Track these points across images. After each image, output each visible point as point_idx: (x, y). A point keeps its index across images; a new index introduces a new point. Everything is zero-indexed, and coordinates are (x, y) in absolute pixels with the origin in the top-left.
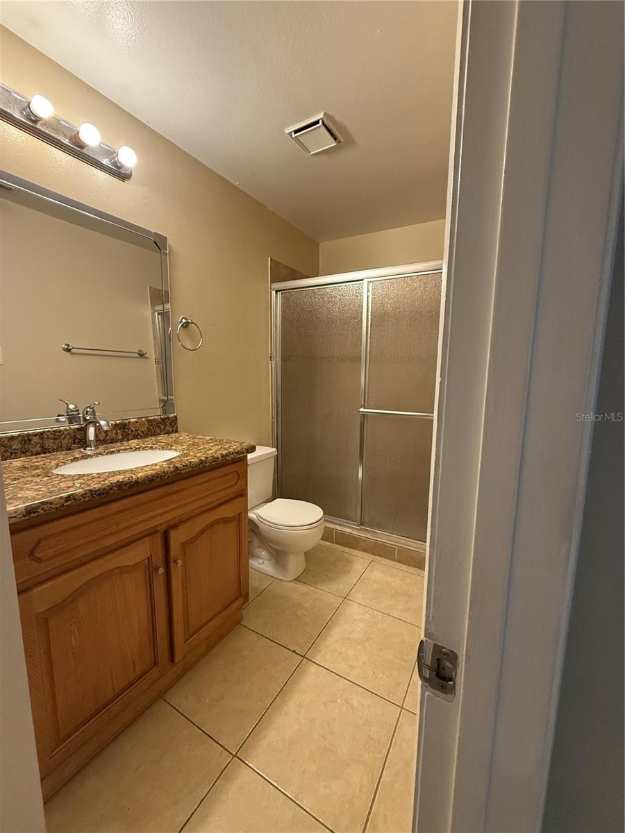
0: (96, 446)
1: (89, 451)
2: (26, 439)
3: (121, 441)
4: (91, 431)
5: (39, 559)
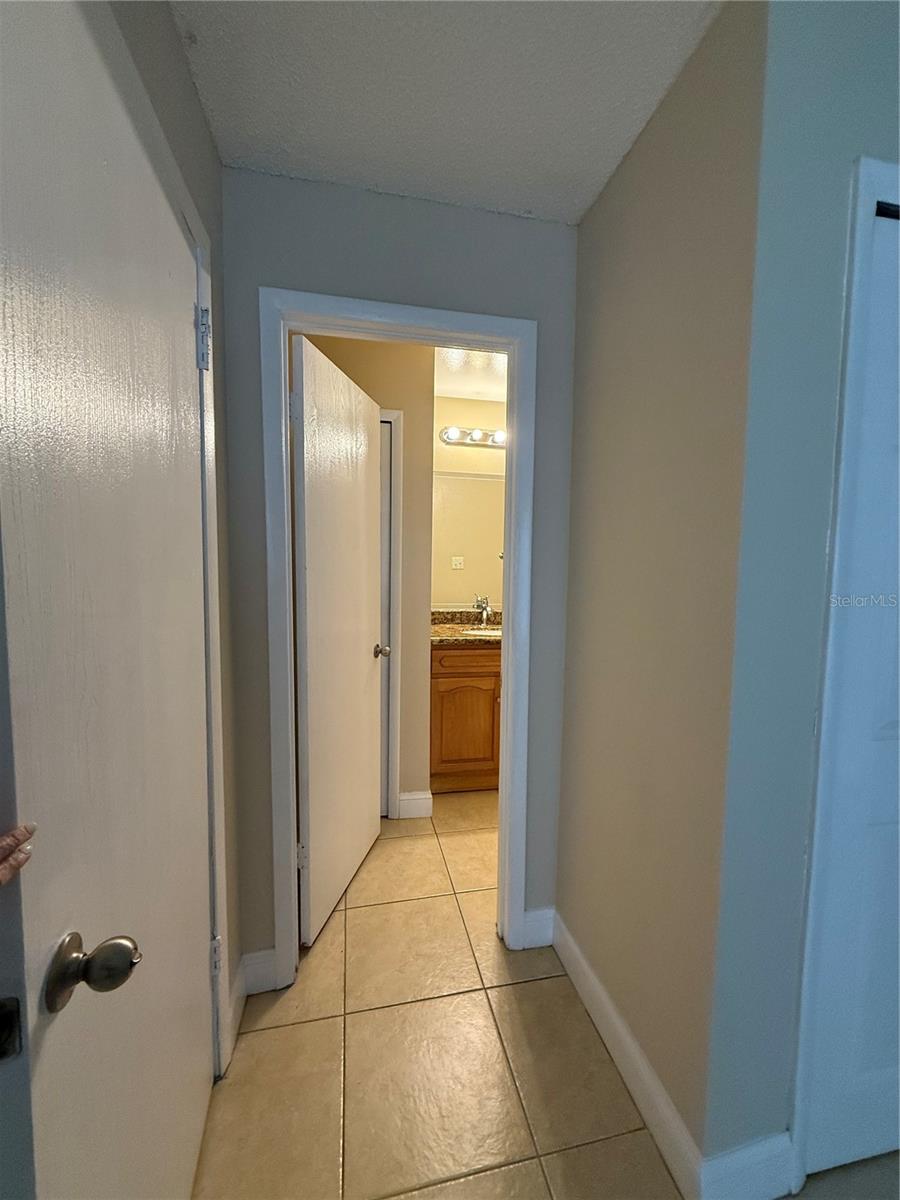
0: (487, 624)
1: (483, 626)
4: (485, 614)
5: (442, 666)
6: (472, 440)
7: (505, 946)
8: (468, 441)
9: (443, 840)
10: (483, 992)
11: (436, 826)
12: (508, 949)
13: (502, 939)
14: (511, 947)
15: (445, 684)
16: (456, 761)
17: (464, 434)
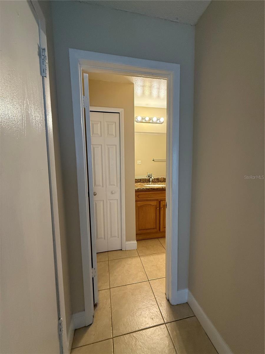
0: (152, 182)
1: (150, 183)
2: (141, 180)
3: (157, 182)
4: (151, 179)
5: (139, 197)
6: (145, 121)
7: (170, 304)
8: (144, 121)
9: (142, 258)
10: (164, 325)
11: (139, 253)
12: (171, 305)
13: (168, 300)
14: (173, 304)
15: (140, 204)
16: (144, 230)
17: (143, 119)
